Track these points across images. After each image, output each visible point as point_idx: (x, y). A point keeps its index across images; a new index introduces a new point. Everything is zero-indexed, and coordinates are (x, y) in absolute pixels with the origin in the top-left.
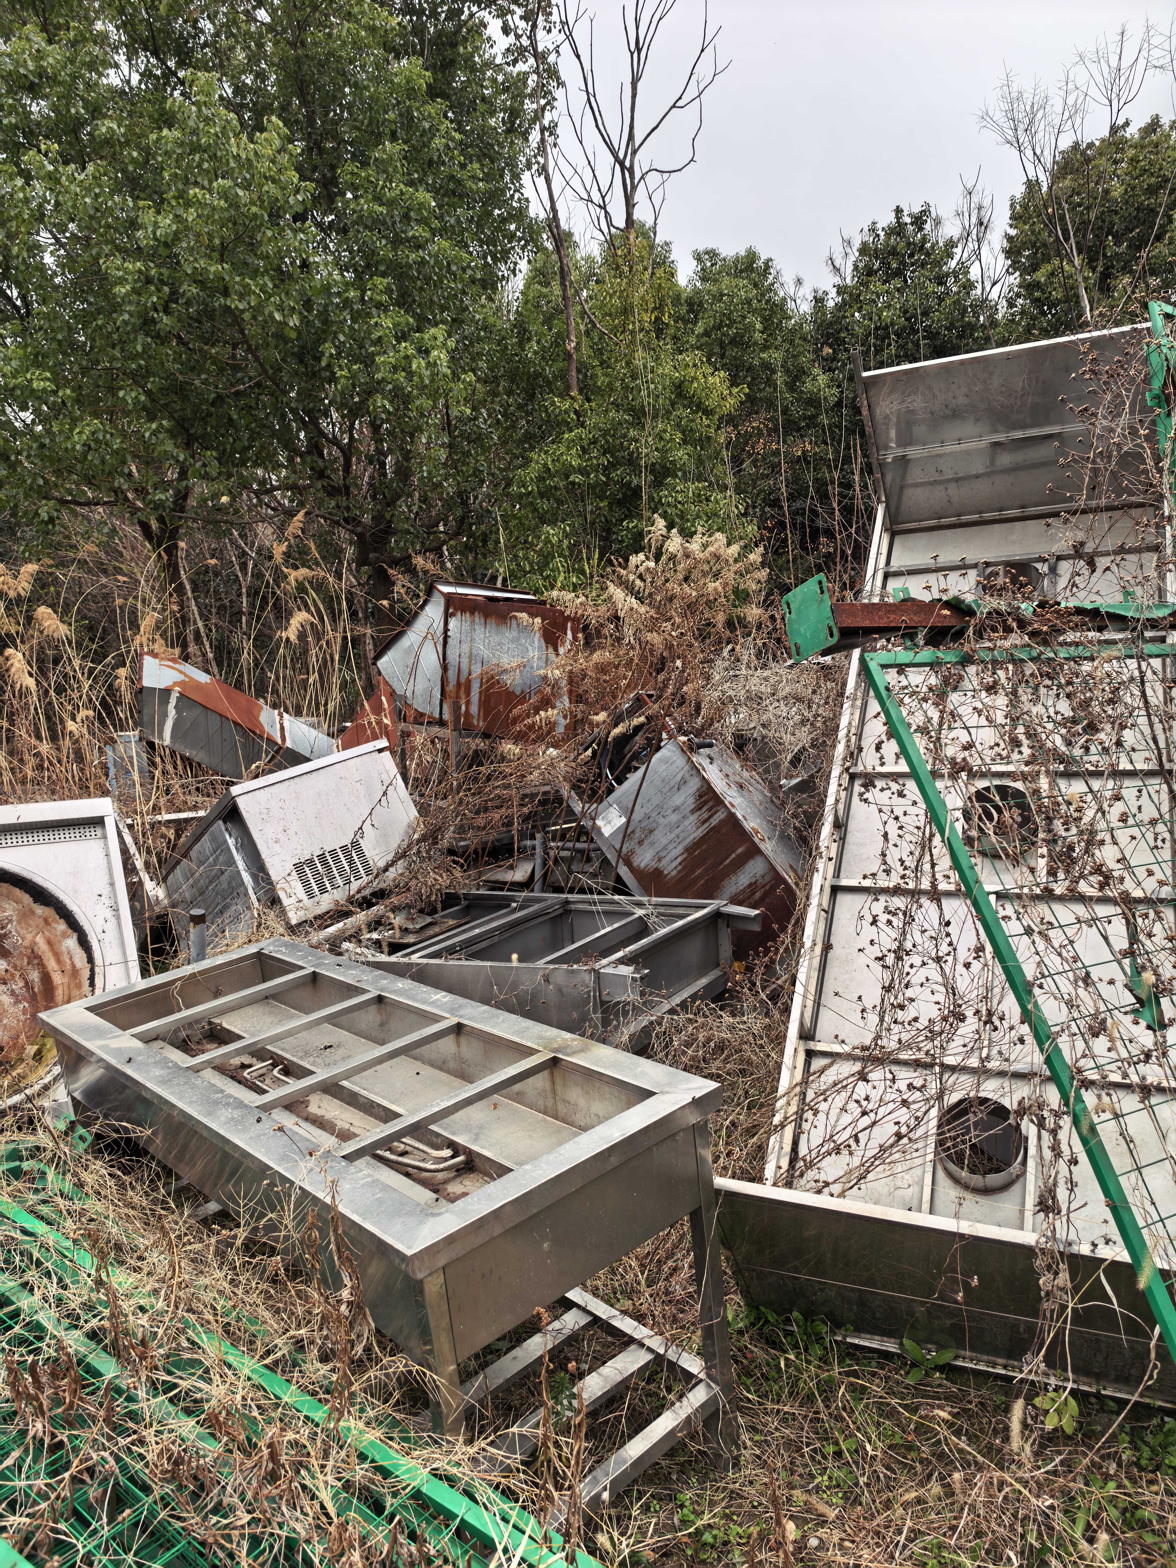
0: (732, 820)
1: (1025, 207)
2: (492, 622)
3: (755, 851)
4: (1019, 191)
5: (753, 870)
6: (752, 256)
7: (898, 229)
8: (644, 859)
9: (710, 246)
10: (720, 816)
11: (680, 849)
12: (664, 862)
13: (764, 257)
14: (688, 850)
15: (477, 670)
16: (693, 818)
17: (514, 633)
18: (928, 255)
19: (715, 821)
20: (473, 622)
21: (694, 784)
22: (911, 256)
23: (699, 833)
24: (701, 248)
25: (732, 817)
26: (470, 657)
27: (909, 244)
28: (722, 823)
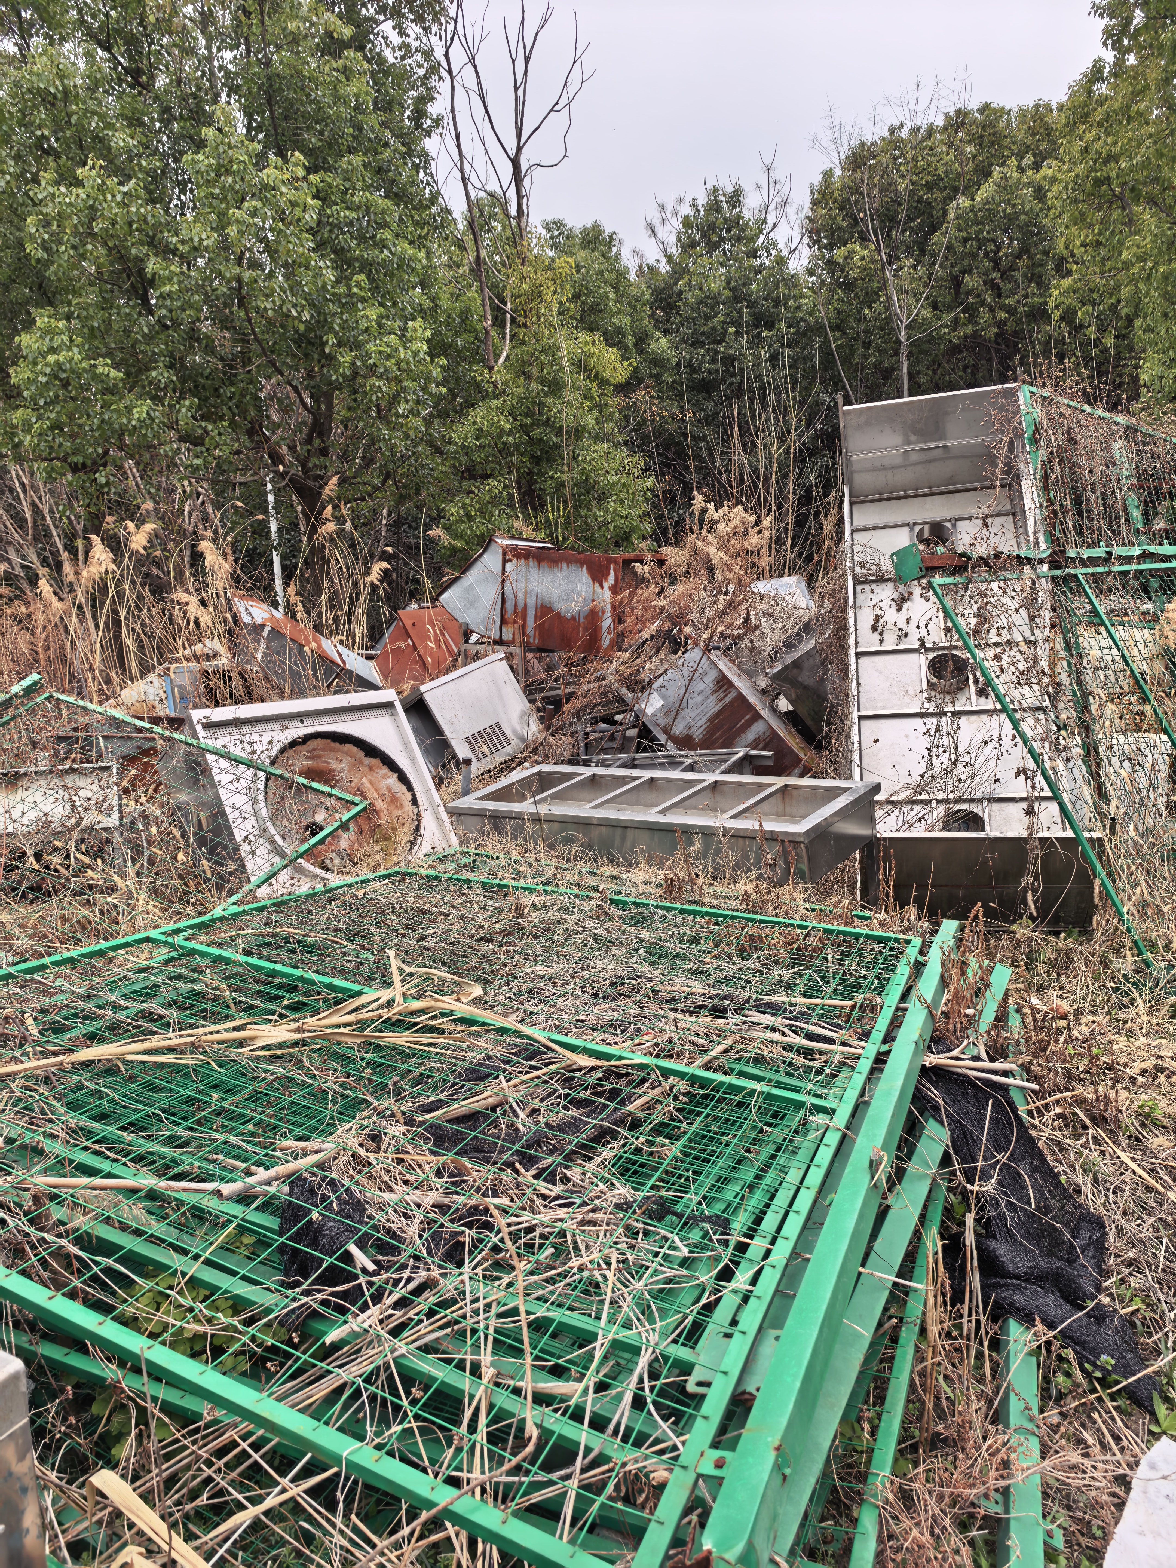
0: (741, 697)
1: (823, 193)
2: (545, 564)
3: (757, 717)
4: (817, 180)
5: (755, 731)
6: (596, 228)
7: (714, 206)
8: (679, 729)
9: (557, 217)
10: (733, 695)
11: (704, 719)
12: (694, 730)
13: (608, 231)
14: (709, 720)
15: (531, 601)
16: (713, 698)
17: (565, 573)
18: (743, 230)
19: (728, 699)
20: (527, 566)
21: (713, 675)
22: (729, 230)
23: (718, 707)
24: (549, 219)
25: (740, 694)
26: (526, 592)
27: (725, 219)
28: (734, 700)
